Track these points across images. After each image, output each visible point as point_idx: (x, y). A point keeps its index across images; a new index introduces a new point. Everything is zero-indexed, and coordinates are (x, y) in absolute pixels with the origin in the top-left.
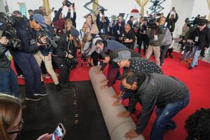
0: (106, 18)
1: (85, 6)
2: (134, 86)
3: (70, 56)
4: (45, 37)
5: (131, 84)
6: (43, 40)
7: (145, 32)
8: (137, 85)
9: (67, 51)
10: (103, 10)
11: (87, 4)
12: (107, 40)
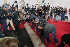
0: (28, 7)
1: (20, 3)
2: (42, 28)
3: (20, 20)
4: (9, 13)
5: (41, 27)
6: (9, 14)
7: (40, 11)
8: (43, 27)
9: (18, 18)
10: (27, 4)
11: (21, 2)
12: (31, 14)
